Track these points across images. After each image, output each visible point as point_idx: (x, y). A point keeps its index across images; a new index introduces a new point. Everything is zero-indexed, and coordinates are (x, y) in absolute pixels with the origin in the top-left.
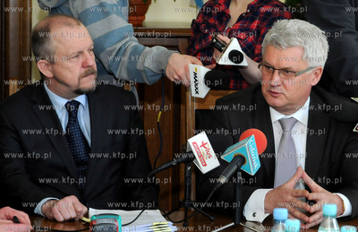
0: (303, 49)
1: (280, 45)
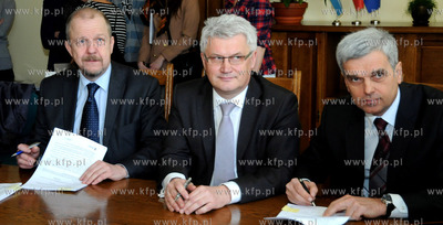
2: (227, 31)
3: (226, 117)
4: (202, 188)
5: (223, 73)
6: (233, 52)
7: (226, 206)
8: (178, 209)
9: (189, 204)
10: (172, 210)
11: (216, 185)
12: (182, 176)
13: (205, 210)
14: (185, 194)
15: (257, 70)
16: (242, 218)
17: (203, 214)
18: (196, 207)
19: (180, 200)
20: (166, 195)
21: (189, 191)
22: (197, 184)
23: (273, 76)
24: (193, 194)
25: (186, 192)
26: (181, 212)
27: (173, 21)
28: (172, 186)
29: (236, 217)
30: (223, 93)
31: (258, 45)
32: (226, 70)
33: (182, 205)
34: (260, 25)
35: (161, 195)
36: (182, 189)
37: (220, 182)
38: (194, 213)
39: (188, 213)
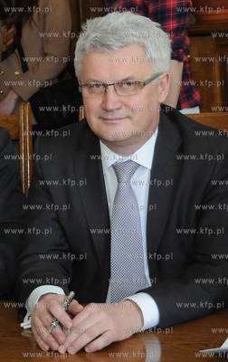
0: (144, 47)
1: (108, 47)
2: (111, 41)
3: (124, 185)
4: (93, 307)
5: (106, 110)
6: (121, 75)
7: (135, 335)
8: (55, 346)
9: (73, 336)
10: (47, 348)
11: (116, 300)
12: (59, 291)
13: (100, 344)
14: (66, 319)
15: (173, 104)
16: (164, 352)
17: (98, 352)
18: (85, 340)
19: (58, 330)
20: (33, 323)
21: (72, 315)
22: (84, 301)
23: (196, 111)
24: (79, 319)
25: (67, 317)
26: (62, 350)
27: (26, 32)
28: (42, 307)
29: (154, 352)
30: (114, 145)
31: (173, 57)
32: (110, 106)
33: (62, 339)
34: (172, 25)
35: (26, 324)
36: (60, 312)
37: (124, 295)
38: (83, 350)
39: (72, 352)
